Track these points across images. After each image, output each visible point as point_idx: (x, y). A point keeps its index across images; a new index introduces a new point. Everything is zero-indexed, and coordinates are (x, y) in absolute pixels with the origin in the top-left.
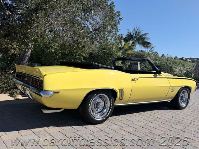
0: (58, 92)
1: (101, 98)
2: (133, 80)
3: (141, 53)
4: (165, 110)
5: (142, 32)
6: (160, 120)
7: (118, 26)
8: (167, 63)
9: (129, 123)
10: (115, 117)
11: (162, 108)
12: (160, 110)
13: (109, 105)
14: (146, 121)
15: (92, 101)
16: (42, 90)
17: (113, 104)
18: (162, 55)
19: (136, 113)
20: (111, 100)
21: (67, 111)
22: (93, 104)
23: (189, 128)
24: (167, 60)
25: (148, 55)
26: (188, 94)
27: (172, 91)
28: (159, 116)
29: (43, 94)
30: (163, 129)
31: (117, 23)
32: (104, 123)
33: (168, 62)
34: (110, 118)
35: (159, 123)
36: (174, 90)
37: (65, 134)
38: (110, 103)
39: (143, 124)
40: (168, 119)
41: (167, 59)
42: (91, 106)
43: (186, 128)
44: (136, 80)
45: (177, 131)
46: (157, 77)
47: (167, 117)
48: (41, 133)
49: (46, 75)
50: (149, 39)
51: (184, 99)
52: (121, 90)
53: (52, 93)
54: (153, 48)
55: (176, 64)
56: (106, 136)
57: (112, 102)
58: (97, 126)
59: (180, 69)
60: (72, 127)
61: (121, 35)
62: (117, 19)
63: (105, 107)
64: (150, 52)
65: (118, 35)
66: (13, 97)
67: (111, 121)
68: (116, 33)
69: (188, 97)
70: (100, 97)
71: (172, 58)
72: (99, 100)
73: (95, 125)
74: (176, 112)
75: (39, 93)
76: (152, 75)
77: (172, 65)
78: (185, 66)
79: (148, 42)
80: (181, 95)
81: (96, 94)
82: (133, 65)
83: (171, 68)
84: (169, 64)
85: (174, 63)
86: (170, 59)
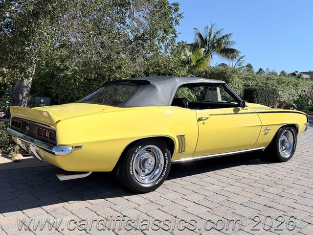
0: (80, 147)
1: (150, 151)
2: (200, 120)
3: (222, 68)
4: (257, 164)
5: (222, 31)
6: (246, 181)
7: (176, 27)
8: (266, 84)
9: (195, 188)
10: (174, 180)
11: (252, 161)
12: (247, 165)
13: (162, 162)
14: (224, 184)
15: (134, 157)
16: (55, 145)
17: (169, 160)
18: (258, 70)
19: (208, 173)
20: (166, 154)
21: (96, 175)
22: (137, 162)
23: (291, 191)
24: (268, 79)
25: (234, 71)
26: (294, 136)
27: (266, 134)
28: (245, 175)
29: (57, 151)
30: (249, 195)
31: (174, 23)
32: (156, 190)
33: (268, 81)
34: (166, 182)
35: (243, 186)
36: (269, 131)
37: (95, 211)
38: (165, 160)
39: (219, 188)
40: (259, 179)
41: (268, 77)
42: (134, 165)
43: (286, 191)
44: (204, 120)
45: (271, 196)
46: (240, 112)
47: (257, 175)
48: (57, 211)
49: (59, 121)
50: (234, 43)
51: (287, 145)
52: (181, 138)
53: (71, 148)
55: (282, 85)
56: (159, 209)
57: (167, 158)
58: (145, 195)
59: (290, 92)
60: (107, 199)
61: (183, 42)
62: (173, 16)
63: (156, 166)
64: (237, 67)
65: (176, 42)
66: (9, 158)
67: (168, 187)
68: (173, 40)
69: (294, 142)
70: (148, 150)
71: (275, 74)
72: (147, 155)
73: (141, 195)
74: (274, 167)
75: (50, 150)
76: (231, 110)
77: (276, 86)
78: (299, 88)
80: (282, 138)
81: (140, 147)
82: (208, 90)
83: (274, 92)
84: (271, 86)
85: (279, 83)
86: (271, 76)
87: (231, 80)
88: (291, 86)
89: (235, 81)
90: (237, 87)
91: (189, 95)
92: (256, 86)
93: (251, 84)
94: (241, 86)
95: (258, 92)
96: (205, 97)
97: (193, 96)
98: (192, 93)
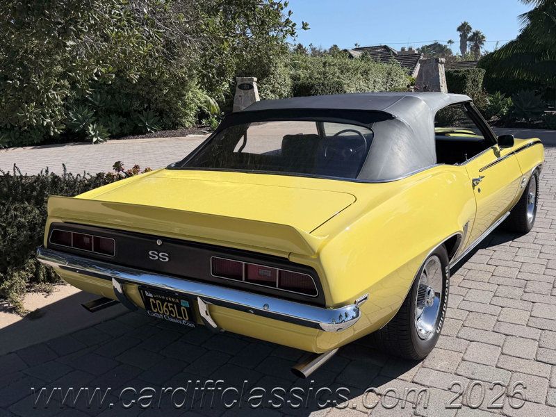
8: (324, 73)
24: (325, 63)
33: (327, 68)
41: (324, 60)
55: (347, 74)
77: (339, 77)
78: (370, 77)
82: (237, 88)
83: (339, 87)
84: (331, 77)
85: (342, 72)
86: (330, 59)
87: (273, 69)
88: (359, 75)
89: (279, 72)
90: (283, 81)
91: (206, 102)
92: (310, 77)
93: (303, 76)
94: (289, 81)
95: (317, 90)
96: (232, 102)
97: (212, 101)
98: (210, 96)
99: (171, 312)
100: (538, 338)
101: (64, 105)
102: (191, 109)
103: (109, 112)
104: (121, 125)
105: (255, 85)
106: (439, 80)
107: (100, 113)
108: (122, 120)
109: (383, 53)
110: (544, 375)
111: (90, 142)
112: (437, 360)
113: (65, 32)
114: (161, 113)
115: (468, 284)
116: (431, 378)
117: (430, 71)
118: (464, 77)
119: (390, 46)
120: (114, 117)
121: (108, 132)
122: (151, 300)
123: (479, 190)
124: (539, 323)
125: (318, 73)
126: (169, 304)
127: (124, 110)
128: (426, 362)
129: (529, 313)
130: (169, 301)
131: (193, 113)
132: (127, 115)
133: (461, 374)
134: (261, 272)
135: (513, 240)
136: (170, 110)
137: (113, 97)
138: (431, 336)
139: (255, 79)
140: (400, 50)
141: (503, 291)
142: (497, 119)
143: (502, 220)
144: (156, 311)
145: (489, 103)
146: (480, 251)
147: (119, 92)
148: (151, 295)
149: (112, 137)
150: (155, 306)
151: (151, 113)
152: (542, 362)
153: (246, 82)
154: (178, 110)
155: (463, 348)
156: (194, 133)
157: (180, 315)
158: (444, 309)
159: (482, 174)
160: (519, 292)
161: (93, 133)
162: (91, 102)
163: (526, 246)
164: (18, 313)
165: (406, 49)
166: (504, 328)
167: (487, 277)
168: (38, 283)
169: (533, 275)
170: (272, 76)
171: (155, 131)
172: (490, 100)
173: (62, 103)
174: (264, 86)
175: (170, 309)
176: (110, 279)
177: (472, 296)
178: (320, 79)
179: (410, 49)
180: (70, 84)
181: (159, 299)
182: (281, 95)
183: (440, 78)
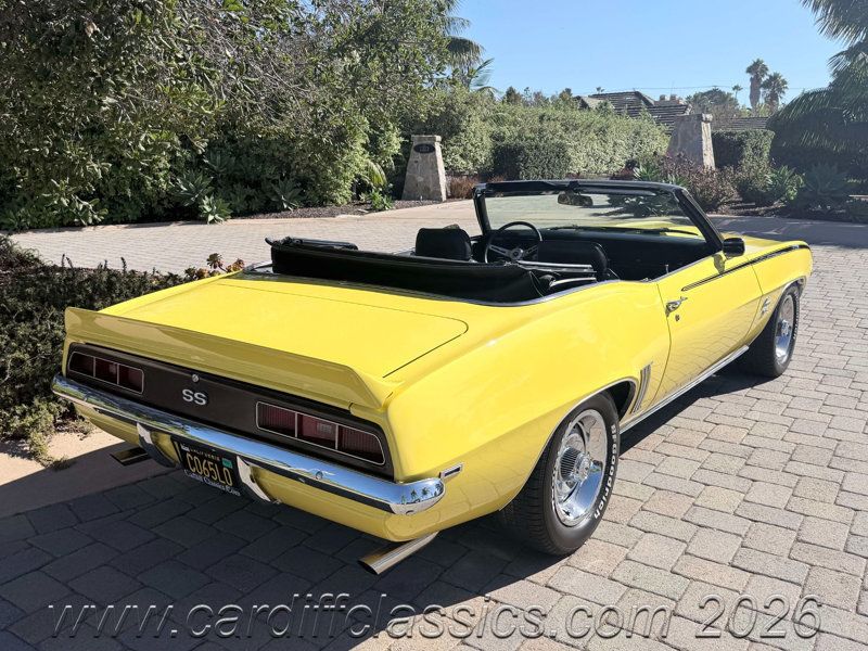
8: (541, 131)
18: (534, 97)
24: (543, 117)
33: (545, 124)
41: (541, 112)
50: (465, 23)
54: (485, 64)
55: (574, 133)
77: (561, 137)
78: (608, 137)
79: (464, 41)
82: (412, 150)
83: (560, 152)
84: (550, 136)
85: (567, 129)
86: (550, 111)
87: (464, 123)
88: (592, 135)
89: (473, 128)
90: (479, 141)
91: (367, 169)
92: (520, 137)
93: (508, 134)
94: (488, 142)
95: (527, 155)
96: (405, 170)
97: (376, 168)
98: (374, 162)
99: (212, 473)
100: (743, 534)
101: (170, 169)
102: (345, 179)
103: (232, 180)
104: (249, 198)
105: (438, 147)
106: (701, 146)
107: (219, 181)
108: (250, 191)
109: (633, 103)
110: (735, 588)
111: (204, 221)
112: (590, 556)
113: (101, 86)
114: (304, 183)
115: (667, 449)
116: (574, 582)
117: (689, 133)
118: (741, 143)
119: (644, 93)
120: (238, 187)
121: (230, 207)
122: (188, 455)
123: (677, 318)
124: (751, 512)
125: (532, 131)
126: (209, 463)
127: (253, 177)
128: (574, 558)
129: (743, 495)
130: (207, 459)
131: (348, 185)
132: (256, 185)
133: (617, 578)
134: (320, 426)
135: (752, 386)
136: (316, 179)
137: (238, 157)
138: (584, 522)
139: (439, 138)
140: (657, 99)
141: (717, 461)
142: (782, 205)
143: (732, 359)
144: (194, 470)
145: (770, 182)
146: (701, 401)
147: (247, 153)
148: (187, 449)
149: (235, 215)
150: (192, 462)
151: (290, 183)
152: (738, 568)
153: (425, 142)
154: (326, 178)
155: (632, 541)
156: (347, 212)
157: (223, 479)
158: (609, 485)
159: (684, 294)
160: (738, 463)
161: (208, 209)
162: (207, 165)
163: (769, 396)
164: (38, 460)
165: (668, 98)
166: (698, 517)
167: (699, 439)
168: (74, 419)
169: (767, 440)
170: (463, 134)
171: (295, 208)
172: (772, 178)
173: (169, 166)
174: (451, 148)
175: (211, 469)
176: (134, 423)
177: (668, 467)
178: (533, 139)
179: (673, 98)
180: (180, 139)
181: (197, 455)
182: (475, 162)
183: (704, 143)
